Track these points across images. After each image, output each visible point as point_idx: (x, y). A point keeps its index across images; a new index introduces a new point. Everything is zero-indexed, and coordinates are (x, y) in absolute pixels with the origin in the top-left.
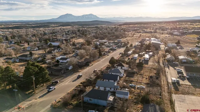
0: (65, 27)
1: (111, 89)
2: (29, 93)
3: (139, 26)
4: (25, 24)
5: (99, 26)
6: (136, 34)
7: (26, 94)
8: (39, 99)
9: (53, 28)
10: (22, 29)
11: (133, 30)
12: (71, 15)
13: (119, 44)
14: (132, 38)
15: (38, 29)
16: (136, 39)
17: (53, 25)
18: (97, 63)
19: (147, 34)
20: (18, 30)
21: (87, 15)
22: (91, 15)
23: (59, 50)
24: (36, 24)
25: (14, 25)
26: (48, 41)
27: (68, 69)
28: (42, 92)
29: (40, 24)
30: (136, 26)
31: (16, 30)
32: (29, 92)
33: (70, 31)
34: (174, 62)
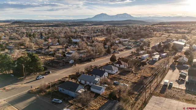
0: (97, 26)
1: (90, 83)
2: (20, 79)
3: (174, 26)
4: (64, 23)
5: (130, 25)
6: (164, 35)
7: (18, 79)
8: (24, 84)
9: (86, 27)
10: (60, 27)
11: (164, 30)
12: (105, 14)
13: (137, 44)
14: (158, 38)
15: (73, 27)
16: (162, 39)
17: (88, 24)
18: (100, 60)
19: (178, 34)
20: (56, 28)
21: (121, 14)
22: (125, 14)
23: (76, 46)
24: (72, 23)
25: (55, 23)
26: (71, 38)
27: (69, 63)
28: (31, 79)
29: (76, 23)
30: (171, 25)
31: (55, 27)
32: (22, 78)
33: (99, 30)
34: (184, 65)
